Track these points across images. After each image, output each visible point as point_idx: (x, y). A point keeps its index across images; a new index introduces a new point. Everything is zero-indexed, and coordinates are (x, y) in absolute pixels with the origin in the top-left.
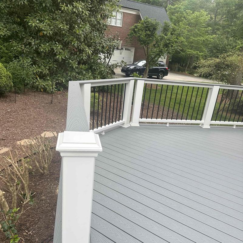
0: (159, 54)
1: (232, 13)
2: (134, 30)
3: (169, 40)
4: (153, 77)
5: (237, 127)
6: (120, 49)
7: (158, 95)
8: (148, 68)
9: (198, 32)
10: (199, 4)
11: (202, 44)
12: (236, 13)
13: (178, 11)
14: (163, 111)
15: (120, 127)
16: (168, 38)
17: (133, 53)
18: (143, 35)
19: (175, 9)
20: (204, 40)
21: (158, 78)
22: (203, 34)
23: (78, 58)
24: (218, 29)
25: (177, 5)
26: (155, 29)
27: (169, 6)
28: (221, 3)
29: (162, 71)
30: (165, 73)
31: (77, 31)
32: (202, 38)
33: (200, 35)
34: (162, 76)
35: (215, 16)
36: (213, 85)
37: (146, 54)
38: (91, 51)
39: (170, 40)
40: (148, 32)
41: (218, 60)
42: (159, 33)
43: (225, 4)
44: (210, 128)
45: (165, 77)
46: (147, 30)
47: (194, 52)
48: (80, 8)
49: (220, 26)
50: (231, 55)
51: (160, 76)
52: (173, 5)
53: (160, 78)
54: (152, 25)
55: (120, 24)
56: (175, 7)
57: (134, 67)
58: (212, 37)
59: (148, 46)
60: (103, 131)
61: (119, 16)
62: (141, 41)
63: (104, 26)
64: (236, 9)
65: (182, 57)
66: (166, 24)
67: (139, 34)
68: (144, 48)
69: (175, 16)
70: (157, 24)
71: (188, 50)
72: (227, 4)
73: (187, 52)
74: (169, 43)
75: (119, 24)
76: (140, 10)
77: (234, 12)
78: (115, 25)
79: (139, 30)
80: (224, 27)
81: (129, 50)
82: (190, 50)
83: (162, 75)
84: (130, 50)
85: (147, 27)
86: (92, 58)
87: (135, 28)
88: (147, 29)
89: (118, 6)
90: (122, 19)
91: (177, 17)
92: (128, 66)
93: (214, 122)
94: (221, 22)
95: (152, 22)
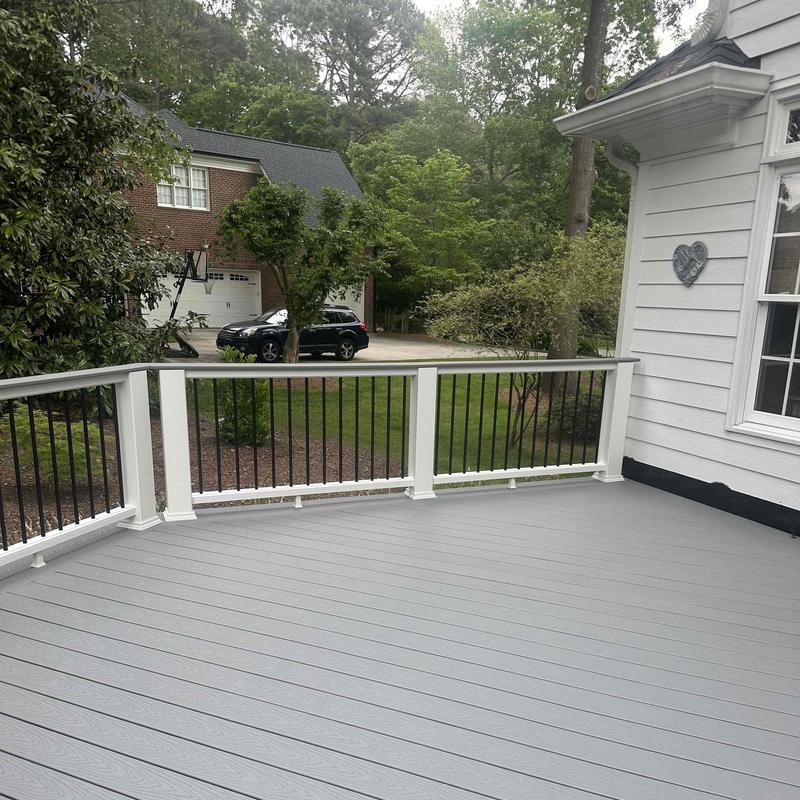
0: (321, 285)
1: (533, 155)
2: (230, 220)
3: (341, 241)
4: (324, 354)
5: (520, 485)
6: (204, 278)
7: (332, 408)
8: (295, 329)
9: (443, 214)
10: (438, 137)
11: (462, 247)
12: (544, 154)
13: (382, 160)
14: (341, 458)
15: (119, 533)
16: (338, 237)
17: (258, 289)
18: (260, 230)
19: (371, 153)
20: (463, 236)
21: (338, 358)
22: (459, 218)
23: (27, 315)
24: (503, 203)
25: (374, 143)
26: (295, 212)
27: (354, 145)
28: (497, 128)
29: (348, 336)
30: (359, 340)
31: (8, 230)
32: (457, 231)
33: (451, 223)
34: (350, 351)
35: (490, 168)
36: (417, 368)
37: (283, 286)
38: (70, 291)
39: (344, 242)
40: (277, 223)
41: (484, 291)
42: (311, 223)
43: (509, 134)
44: (435, 496)
45: (361, 354)
46: (270, 218)
47: (441, 273)
48: (6, 159)
49: (508, 194)
50: (522, 272)
51: (343, 350)
52: (366, 142)
53: (347, 357)
54: (286, 201)
55: (203, 203)
56: (370, 147)
57: (255, 328)
58: (486, 226)
59: (282, 262)
60: (35, 554)
61: (197, 181)
62: (260, 250)
63: (105, 212)
64: (542, 146)
65: (408, 289)
66: (330, 195)
67: (249, 228)
68: (275, 272)
69: (376, 173)
70: (299, 198)
71: (422, 268)
72: (513, 133)
73: (421, 273)
74: (345, 252)
75: (199, 204)
76: (262, 159)
77: (539, 152)
78: (170, 206)
79: (245, 218)
80: (519, 197)
81: (242, 279)
82: (430, 268)
83: (351, 347)
84: (247, 279)
85: (269, 207)
86: (81, 313)
87: (231, 213)
88: (270, 213)
89: (179, 149)
90: (207, 188)
91: (381, 176)
92: (238, 329)
93: (444, 478)
94: (509, 184)
95: (283, 192)
